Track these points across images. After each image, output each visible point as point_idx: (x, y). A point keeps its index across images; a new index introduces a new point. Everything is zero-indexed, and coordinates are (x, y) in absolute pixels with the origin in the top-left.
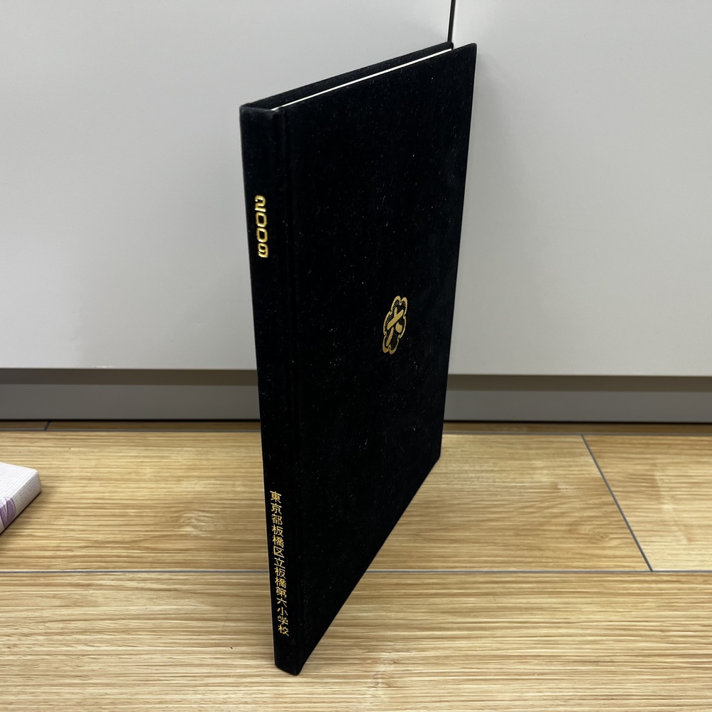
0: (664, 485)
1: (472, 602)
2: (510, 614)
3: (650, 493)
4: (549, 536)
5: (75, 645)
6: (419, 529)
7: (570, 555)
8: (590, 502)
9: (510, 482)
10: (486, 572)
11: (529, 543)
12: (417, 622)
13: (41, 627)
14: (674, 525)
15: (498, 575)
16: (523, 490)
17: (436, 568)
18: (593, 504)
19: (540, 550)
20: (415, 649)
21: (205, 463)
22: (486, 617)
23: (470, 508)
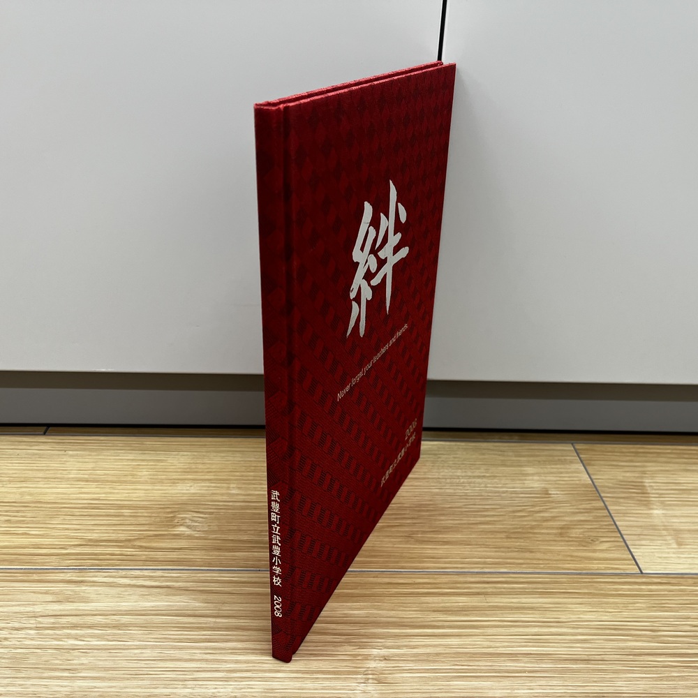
0: (654, 492)
1: (463, 601)
2: (502, 613)
3: (639, 498)
4: (540, 539)
5: (66, 640)
6: (412, 531)
7: (560, 557)
8: (580, 507)
9: (502, 487)
10: (478, 573)
11: (519, 545)
12: (408, 620)
13: (32, 622)
14: (664, 530)
15: (488, 576)
16: (513, 495)
17: (428, 568)
18: (584, 509)
19: (531, 552)
20: (406, 646)
21: (200, 466)
22: (477, 616)
23: (462, 512)
